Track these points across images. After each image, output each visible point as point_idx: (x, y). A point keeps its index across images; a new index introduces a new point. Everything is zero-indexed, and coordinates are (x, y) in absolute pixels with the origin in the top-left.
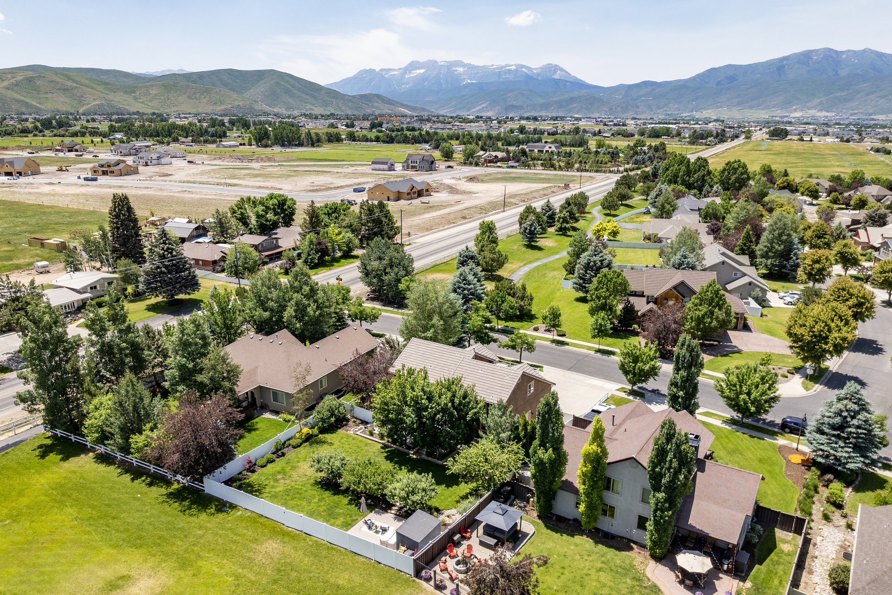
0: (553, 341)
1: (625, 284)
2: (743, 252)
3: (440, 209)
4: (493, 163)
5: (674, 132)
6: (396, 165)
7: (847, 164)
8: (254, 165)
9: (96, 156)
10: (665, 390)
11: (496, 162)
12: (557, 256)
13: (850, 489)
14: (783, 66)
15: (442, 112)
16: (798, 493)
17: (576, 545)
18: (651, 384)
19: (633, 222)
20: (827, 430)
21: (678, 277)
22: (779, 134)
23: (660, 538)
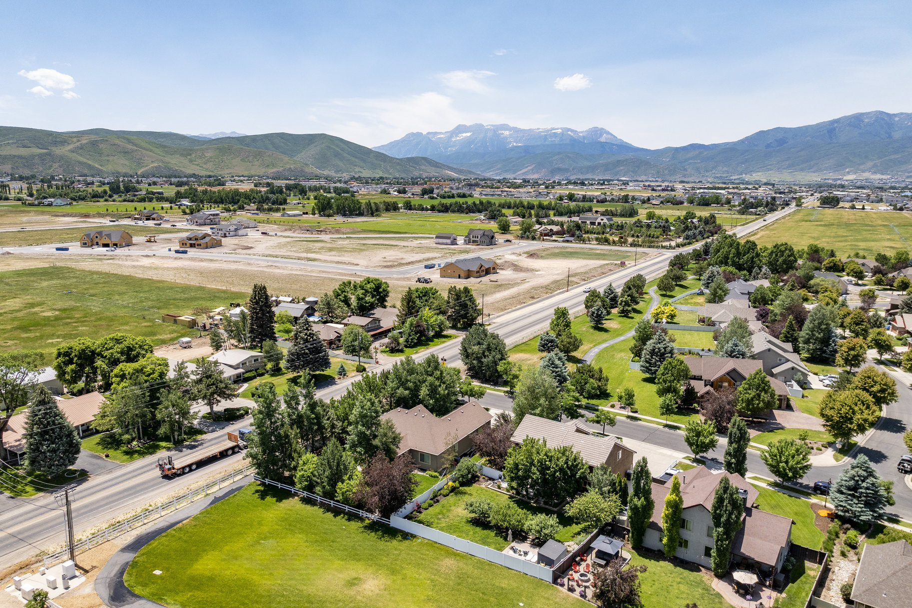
0: (628, 417)
1: (687, 370)
2: (786, 340)
3: (509, 288)
4: (549, 236)
5: (724, 200)
6: (459, 238)
7: (897, 237)
8: (323, 237)
9: (174, 226)
10: (721, 459)
11: (551, 236)
12: (622, 338)
13: (864, 536)
14: (834, 129)
15: (488, 175)
16: (824, 537)
17: (661, 567)
18: (710, 454)
19: (688, 303)
20: (845, 491)
21: (731, 364)
22: (830, 202)
23: (721, 562)
